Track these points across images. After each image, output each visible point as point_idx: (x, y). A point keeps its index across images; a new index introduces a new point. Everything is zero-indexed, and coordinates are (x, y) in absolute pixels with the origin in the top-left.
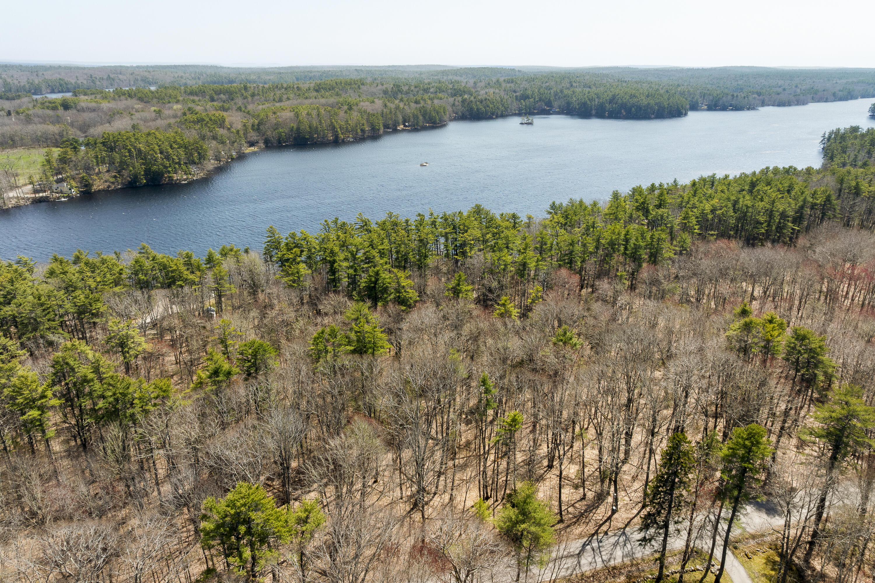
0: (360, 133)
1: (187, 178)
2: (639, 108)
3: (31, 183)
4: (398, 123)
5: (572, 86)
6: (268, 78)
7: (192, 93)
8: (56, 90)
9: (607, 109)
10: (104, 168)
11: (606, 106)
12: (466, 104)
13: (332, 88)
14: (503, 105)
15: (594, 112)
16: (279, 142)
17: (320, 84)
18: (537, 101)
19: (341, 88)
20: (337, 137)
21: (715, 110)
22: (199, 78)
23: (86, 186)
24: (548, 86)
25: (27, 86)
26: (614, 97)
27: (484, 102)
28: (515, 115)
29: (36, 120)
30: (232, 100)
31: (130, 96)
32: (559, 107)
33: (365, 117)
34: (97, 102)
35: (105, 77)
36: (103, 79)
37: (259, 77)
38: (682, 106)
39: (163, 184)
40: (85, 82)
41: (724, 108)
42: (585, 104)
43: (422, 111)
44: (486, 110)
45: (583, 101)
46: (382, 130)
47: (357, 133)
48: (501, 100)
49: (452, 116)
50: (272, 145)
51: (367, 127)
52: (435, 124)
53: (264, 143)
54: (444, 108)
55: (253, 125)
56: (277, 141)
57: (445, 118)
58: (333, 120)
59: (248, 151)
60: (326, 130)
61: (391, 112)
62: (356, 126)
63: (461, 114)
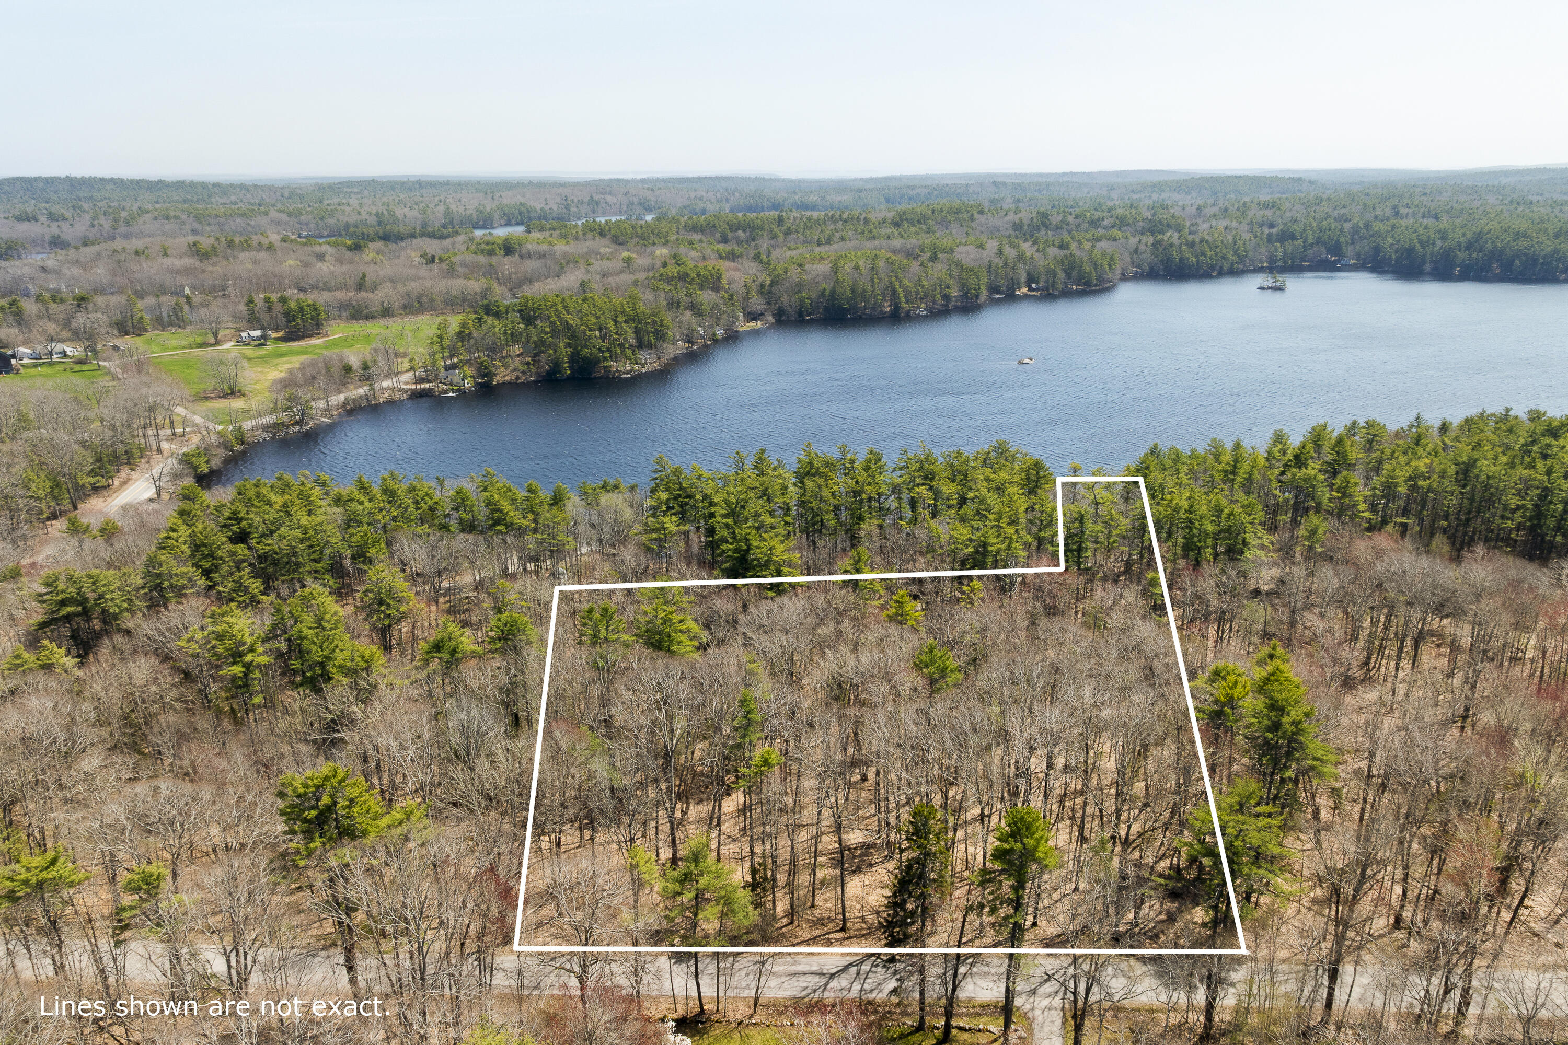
0: (941, 302)
1: (631, 370)
2: (1531, 260)
3: (412, 369)
4: (1018, 284)
5: (1397, 213)
6: (839, 198)
7: (695, 229)
8: (513, 222)
9: (1458, 262)
10: (517, 349)
11: (1456, 256)
12: (1161, 249)
13: (922, 220)
14: (1235, 252)
15: (1428, 267)
16: (800, 314)
17: (904, 213)
18: (1312, 245)
19: (939, 219)
20: (897, 307)
22: (727, 200)
23: (485, 375)
24: (1344, 214)
25: (474, 216)
26: (1479, 235)
27: (1197, 247)
28: (1259, 270)
29: (461, 270)
30: (753, 240)
31: (602, 234)
32: (1358, 256)
33: (955, 272)
34: (550, 243)
35: (586, 200)
36: (582, 202)
37: (823, 198)
39: (595, 378)
40: (555, 208)
42: (1410, 251)
43: (1066, 262)
44: (1198, 261)
45: (1407, 245)
46: (984, 294)
47: (934, 302)
48: (1235, 243)
49: (1129, 273)
50: (788, 318)
51: (955, 291)
52: (1090, 286)
53: (773, 314)
54: (1112, 258)
55: (762, 286)
56: (796, 313)
57: (1110, 275)
58: (893, 279)
59: (745, 328)
60: (880, 294)
61: (1006, 264)
62: (935, 288)
63: (1147, 267)
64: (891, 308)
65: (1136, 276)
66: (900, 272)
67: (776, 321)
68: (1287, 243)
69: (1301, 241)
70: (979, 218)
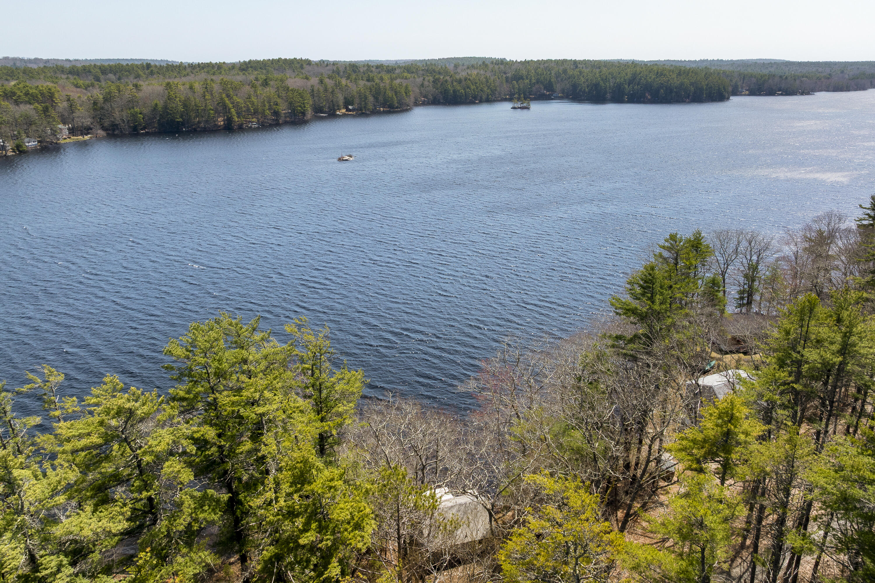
0: (270, 117)
2: (670, 89)
4: (338, 105)
9: (626, 91)
11: (624, 88)
12: (439, 84)
14: (489, 87)
15: (608, 96)
16: (134, 128)
18: (534, 84)
20: (229, 121)
21: (760, 95)
26: (635, 76)
27: (464, 83)
28: (505, 100)
32: (563, 91)
33: (284, 94)
38: (724, 88)
41: (771, 92)
42: (596, 86)
44: (465, 92)
45: (594, 82)
46: (309, 113)
47: (265, 116)
48: (487, 82)
49: (419, 100)
50: (121, 132)
51: (283, 109)
52: (393, 108)
53: (103, 128)
54: (406, 87)
55: (95, 103)
56: (129, 126)
57: (407, 100)
58: (224, 95)
59: (68, 140)
60: (212, 110)
61: (326, 90)
62: (265, 106)
63: (431, 97)
64: (224, 120)
65: (425, 104)
66: (231, 91)
67: (108, 134)
68: (520, 82)
69: (527, 81)
70: (307, 68)
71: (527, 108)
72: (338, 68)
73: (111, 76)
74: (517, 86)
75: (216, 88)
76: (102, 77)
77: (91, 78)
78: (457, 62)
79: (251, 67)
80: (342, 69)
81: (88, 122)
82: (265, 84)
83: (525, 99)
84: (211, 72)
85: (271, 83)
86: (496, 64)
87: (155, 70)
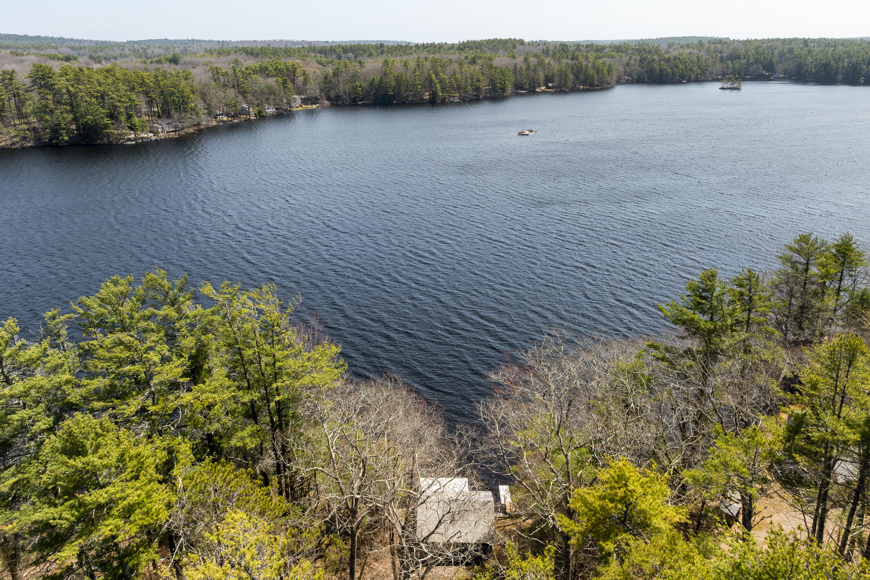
0: (471, 92)
4: (538, 82)
9: (864, 72)
11: (861, 68)
12: (645, 63)
14: (699, 67)
15: (840, 77)
16: (354, 100)
18: (752, 63)
20: (434, 95)
27: (672, 62)
28: (717, 80)
32: (785, 72)
42: (826, 66)
43: (575, 68)
44: (672, 72)
45: (824, 62)
46: (509, 89)
47: (467, 92)
48: (698, 61)
49: (623, 78)
50: (343, 103)
51: (484, 85)
52: (593, 86)
53: (329, 99)
54: (610, 66)
55: (326, 78)
56: (350, 98)
57: (608, 79)
58: (431, 72)
59: (300, 108)
60: (420, 85)
61: (528, 68)
62: (467, 82)
63: (636, 76)
64: (429, 95)
65: (628, 82)
66: (439, 68)
67: (332, 104)
68: (735, 61)
69: (744, 61)
70: (519, 47)
71: (738, 89)
72: (548, 48)
73: (351, 55)
74: (731, 66)
75: (428, 65)
76: (343, 55)
77: (334, 56)
78: (671, 43)
79: (468, 47)
80: (551, 49)
81: (317, 93)
82: (473, 62)
83: (737, 79)
84: (432, 52)
85: (479, 61)
86: (713, 43)
87: (385, 49)
